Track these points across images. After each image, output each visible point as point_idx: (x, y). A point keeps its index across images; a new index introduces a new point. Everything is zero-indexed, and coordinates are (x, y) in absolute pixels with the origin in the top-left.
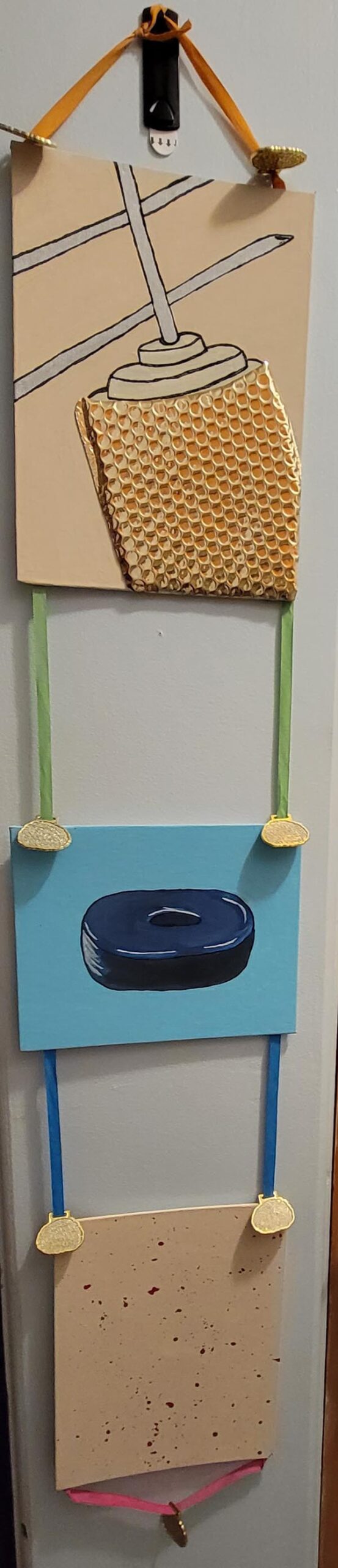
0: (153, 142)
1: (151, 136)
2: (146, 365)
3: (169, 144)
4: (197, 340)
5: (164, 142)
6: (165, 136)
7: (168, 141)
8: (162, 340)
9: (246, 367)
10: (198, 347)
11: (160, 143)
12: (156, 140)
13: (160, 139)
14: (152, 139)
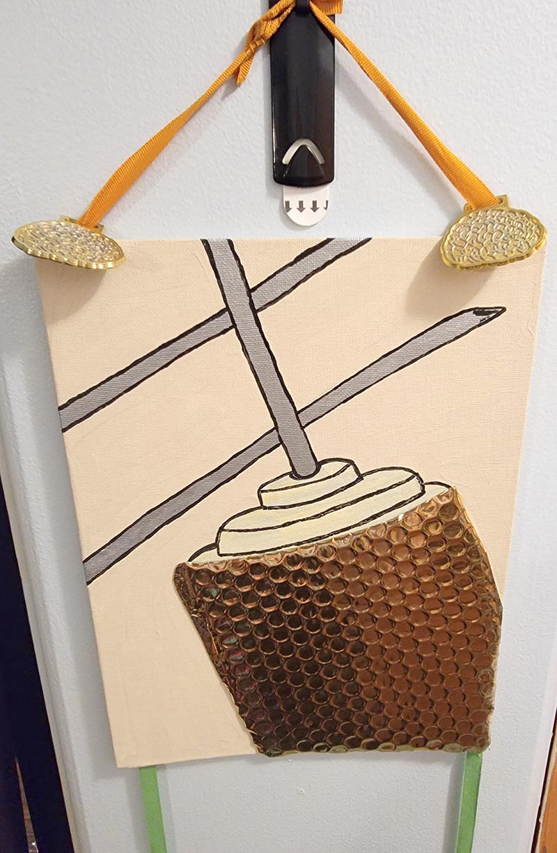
0: (288, 208)
1: (286, 199)
2: (270, 508)
3: (315, 208)
4: (348, 466)
5: (308, 205)
6: (308, 196)
7: (315, 203)
8: (294, 474)
9: (423, 492)
10: (350, 475)
11: (301, 208)
12: (294, 205)
13: (301, 203)
14: (287, 203)
